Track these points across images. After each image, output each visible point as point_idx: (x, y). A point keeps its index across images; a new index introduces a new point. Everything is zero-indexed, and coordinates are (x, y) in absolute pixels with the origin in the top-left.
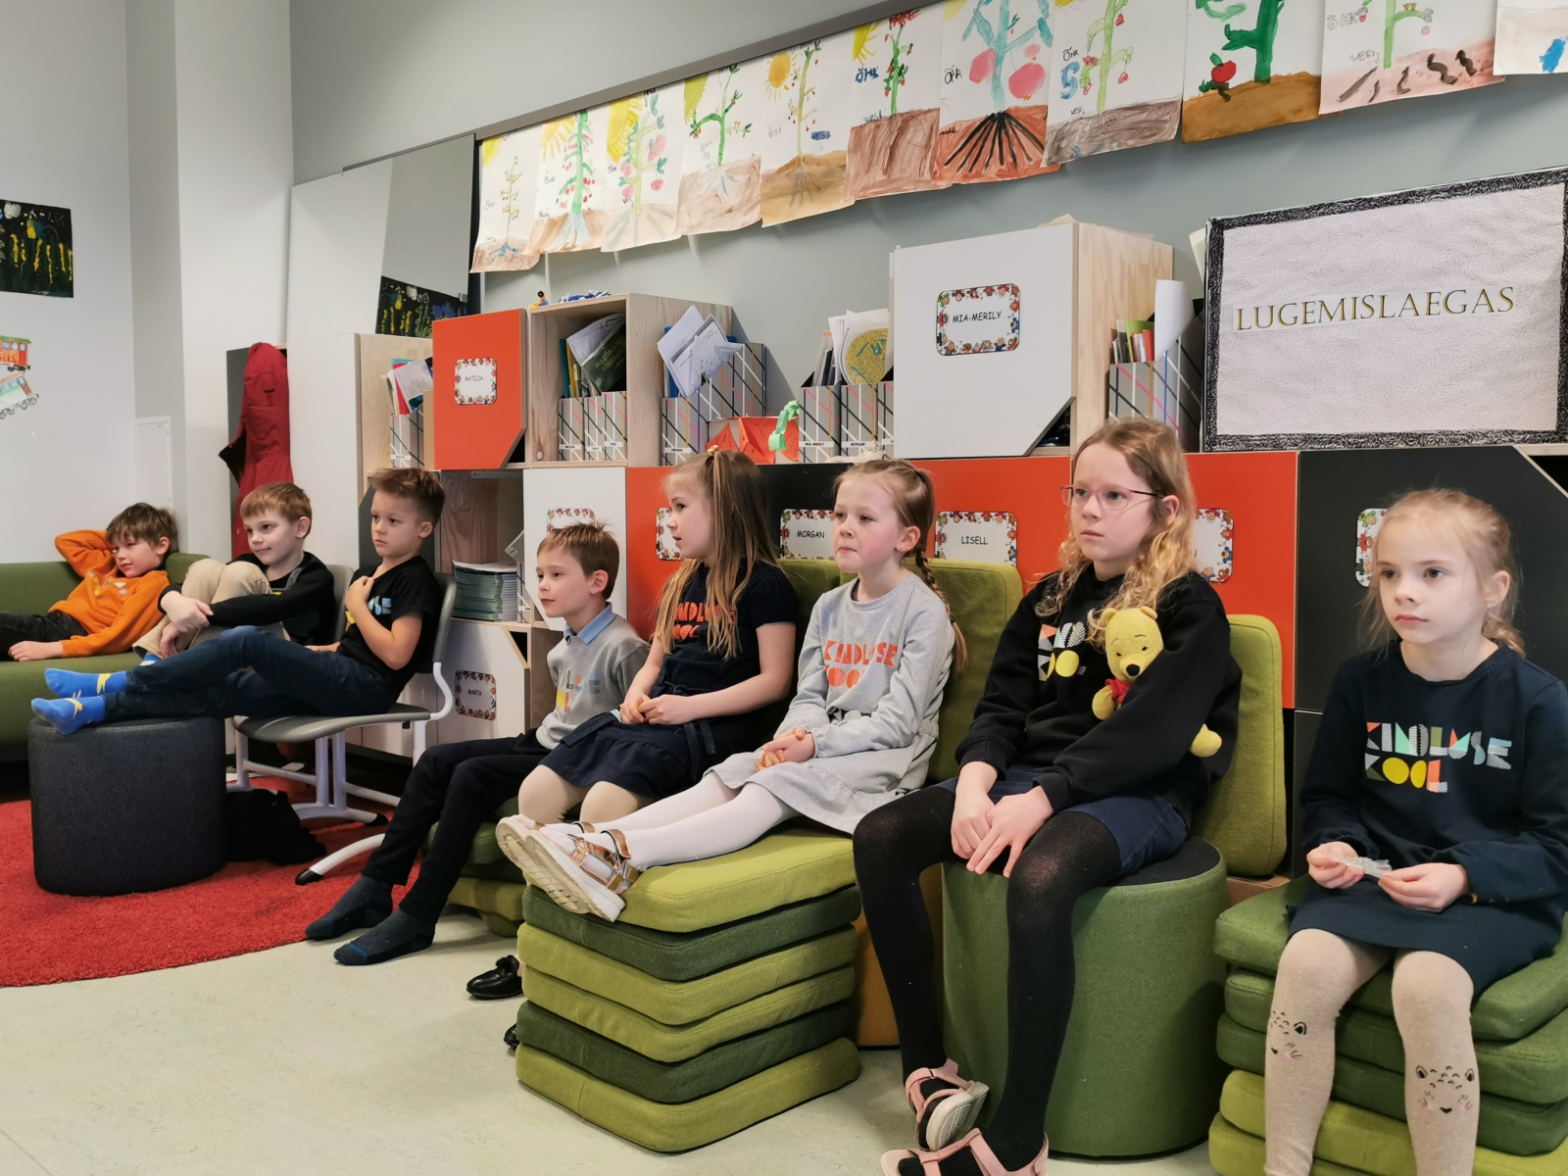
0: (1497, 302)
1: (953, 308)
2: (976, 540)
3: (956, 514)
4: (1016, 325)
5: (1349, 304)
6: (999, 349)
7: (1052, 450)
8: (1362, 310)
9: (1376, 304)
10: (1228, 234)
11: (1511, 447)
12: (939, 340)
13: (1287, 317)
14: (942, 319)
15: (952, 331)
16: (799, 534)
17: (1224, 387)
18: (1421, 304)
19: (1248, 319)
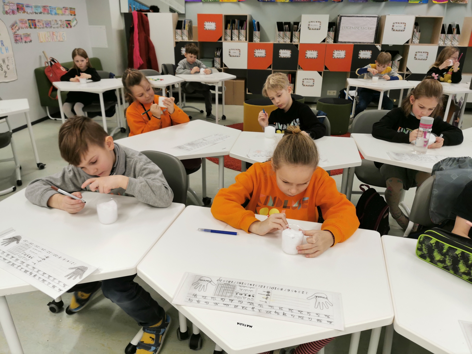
0: (370, 29)
1: (311, 24)
2: (312, 54)
3: (309, 50)
4: (320, 27)
5: (355, 27)
6: (317, 29)
7: (323, 43)
8: (356, 28)
9: (358, 28)
10: (342, 18)
11: (374, 45)
12: (308, 28)
13: (348, 28)
14: (309, 25)
15: (310, 27)
16: (283, 53)
17: (340, 36)
18: (362, 28)
19: (344, 28)
